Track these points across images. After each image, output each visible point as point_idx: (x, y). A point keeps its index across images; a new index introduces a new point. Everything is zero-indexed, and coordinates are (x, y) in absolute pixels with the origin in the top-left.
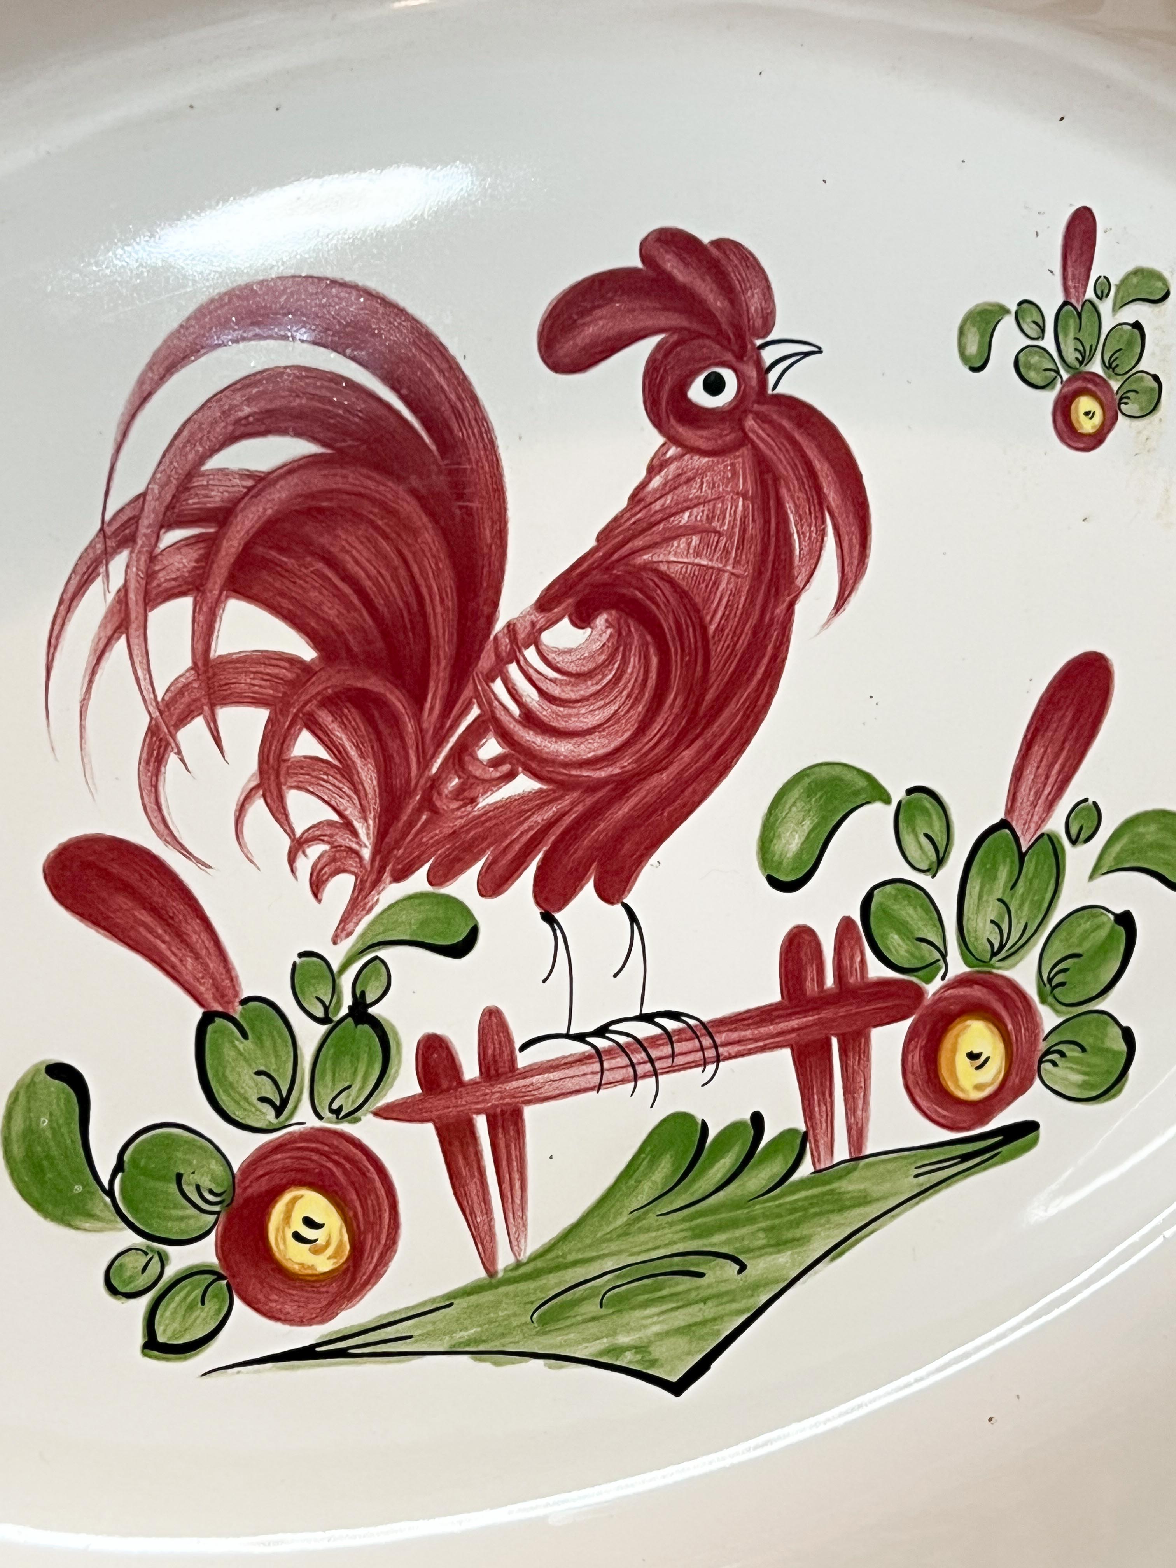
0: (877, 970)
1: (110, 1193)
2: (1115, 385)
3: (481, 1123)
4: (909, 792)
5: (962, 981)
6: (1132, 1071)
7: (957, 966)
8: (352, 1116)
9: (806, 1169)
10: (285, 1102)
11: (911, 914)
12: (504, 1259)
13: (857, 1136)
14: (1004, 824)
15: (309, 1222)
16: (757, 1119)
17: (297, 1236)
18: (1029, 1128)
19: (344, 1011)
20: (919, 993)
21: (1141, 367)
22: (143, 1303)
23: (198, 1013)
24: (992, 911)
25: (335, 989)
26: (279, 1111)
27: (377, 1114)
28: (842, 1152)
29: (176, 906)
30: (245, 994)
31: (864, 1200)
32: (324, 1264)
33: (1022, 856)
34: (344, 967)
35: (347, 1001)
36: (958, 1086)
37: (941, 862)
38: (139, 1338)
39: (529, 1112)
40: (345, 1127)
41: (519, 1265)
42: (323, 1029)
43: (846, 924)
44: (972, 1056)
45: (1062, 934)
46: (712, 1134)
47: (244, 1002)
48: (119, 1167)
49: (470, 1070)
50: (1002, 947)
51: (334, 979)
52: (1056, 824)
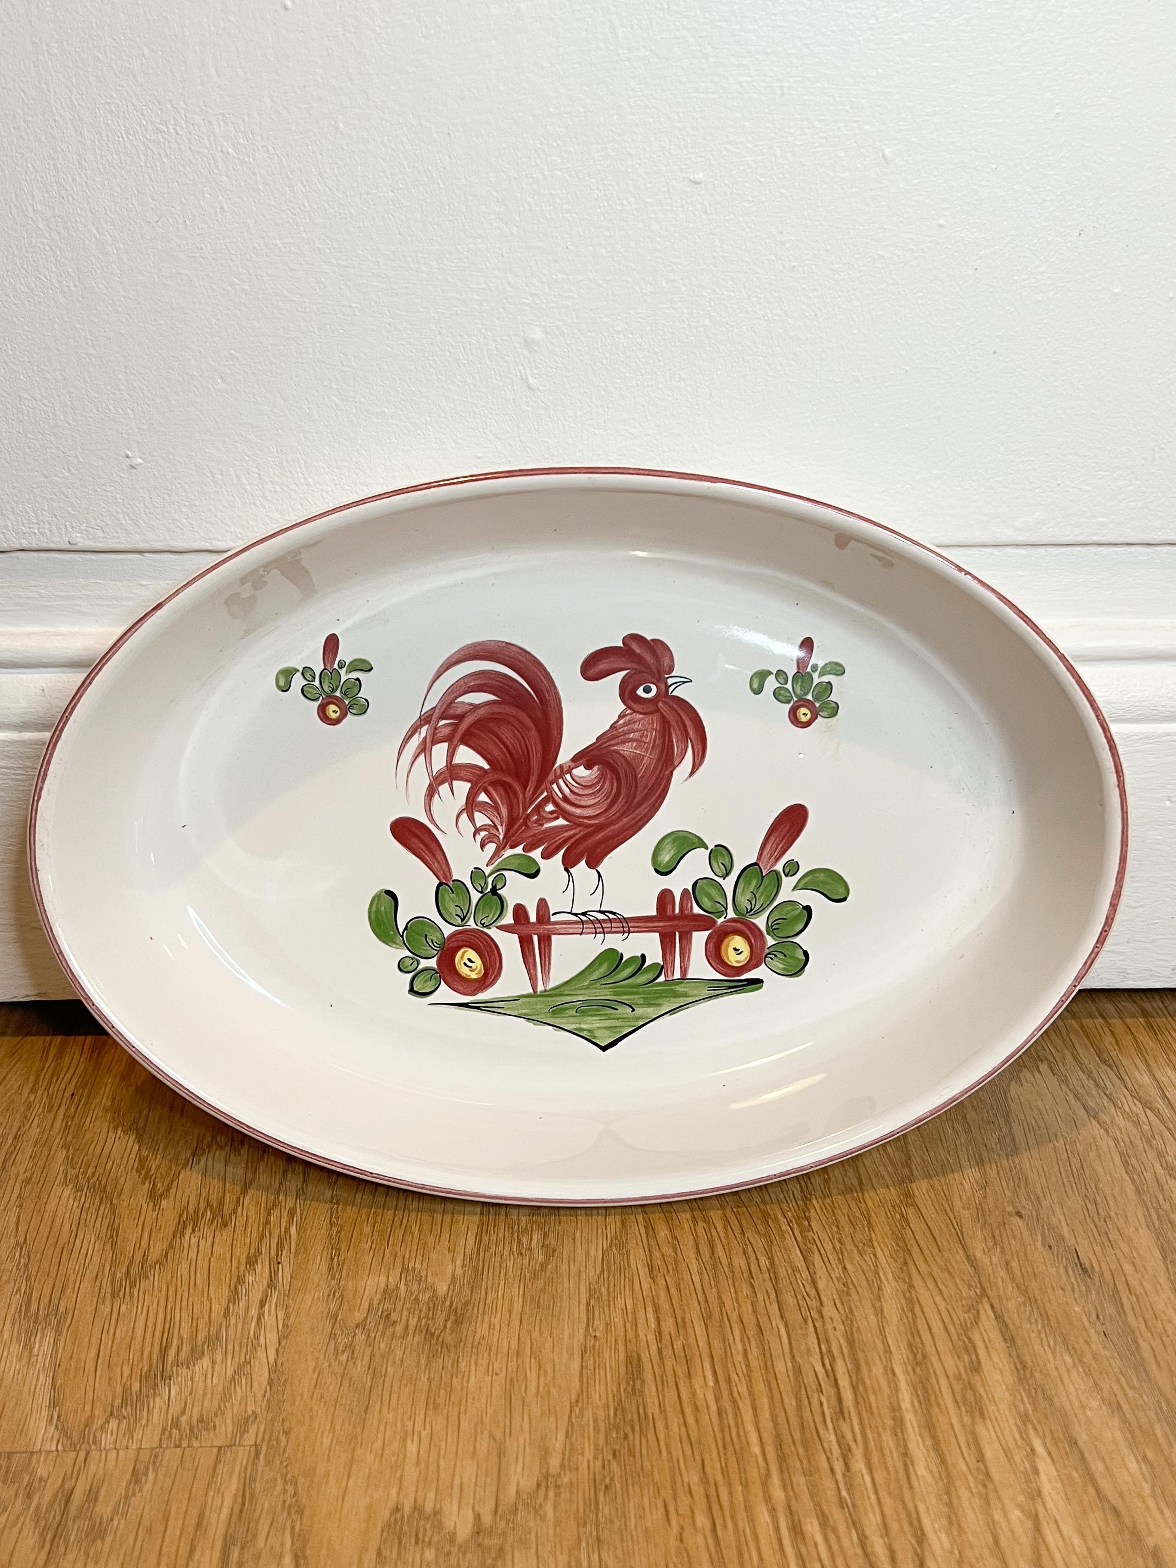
0: (697, 910)
1: (402, 936)
2: (817, 705)
3: (535, 938)
4: (716, 846)
5: (733, 920)
6: (806, 968)
7: (731, 914)
8: (488, 927)
9: (662, 979)
10: (465, 917)
11: (714, 892)
12: (540, 988)
13: (684, 970)
14: (755, 864)
15: (469, 960)
16: (643, 957)
17: (465, 964)
18: (760, 981)
19: (488, 890)
20: (715, 922)
21: (830, 699)
22: (410, 976)
23: (437, 882)
24: (748, 896)
25: (486, 882)
26: (462, 920)
27: (497, 927)
28: (677, 975)
29: (433, 845)
30: (454, 878)
31: (685, 995)
32: (474, 976)
33: (763, 877)
34: (490, 875)
35: (490, 887)
36: (728, 959)
37: (727, 874)
38: (408, 988)
39: (554, 938)
40: (485, 930)
41: (545, 991)
42: (480, 895)
43: (685, 891)
44: (735, 949)
45: (778, 909)
46: (625, 959)
47: (454, 881)
48: (406, 929)
49: (533, 918)
50: (751, 910)
51: (486, 878)
52: (779, 867)
